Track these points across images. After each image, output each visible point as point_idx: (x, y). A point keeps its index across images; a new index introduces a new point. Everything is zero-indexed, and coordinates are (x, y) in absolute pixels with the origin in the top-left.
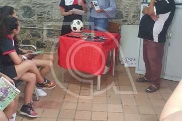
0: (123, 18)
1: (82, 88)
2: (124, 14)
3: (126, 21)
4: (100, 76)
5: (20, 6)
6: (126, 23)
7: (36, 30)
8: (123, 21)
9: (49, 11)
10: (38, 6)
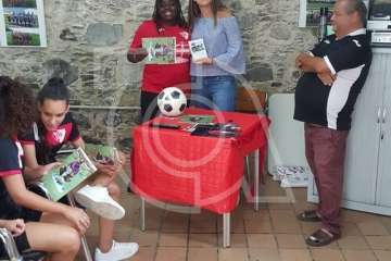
0: (272, 78)
1: (192, 243)
2: (275, 70)
3: (280, 84)
4: (229, 214)
5: (44, 60)
6: (280, 89)
7: (80, 112)
8: (273, 85)
9: (108, 69)
10: (84, 58)
